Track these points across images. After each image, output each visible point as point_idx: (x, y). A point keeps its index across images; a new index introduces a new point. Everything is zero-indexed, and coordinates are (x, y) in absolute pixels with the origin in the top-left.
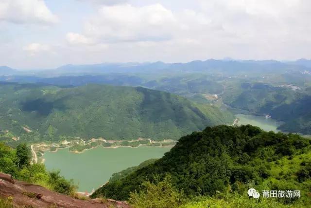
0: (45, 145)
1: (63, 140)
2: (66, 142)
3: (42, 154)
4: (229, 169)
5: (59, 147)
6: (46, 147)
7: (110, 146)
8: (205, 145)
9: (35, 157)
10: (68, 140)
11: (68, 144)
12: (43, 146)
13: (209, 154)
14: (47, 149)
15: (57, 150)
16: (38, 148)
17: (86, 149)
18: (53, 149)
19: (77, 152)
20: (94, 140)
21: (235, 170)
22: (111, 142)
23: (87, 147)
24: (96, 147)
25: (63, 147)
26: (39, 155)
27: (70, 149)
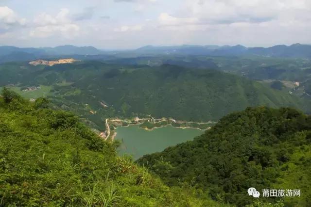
0: (118, 120)
1: (135, 116)
2: (137, 119)
3: (115, 128)
4: (249, 149)
5: (131, 123)
6: (119, 122)
7: (179, 126)
8: (240, 124)
9: (108, 130)
10: (140, 117)
11: (140, 121)
12: (117, 120)
13: (240, 134)
14: (120, 124)
15: (128, 126)
16: (111, 122)
17: (156, 127)
18: (125, 124)
19: (146, 129)
20: (164, 119)
21: (256, 151)
22: (180, 122)
23: (157, 125)
24: (165, 126)
25: (134, 123)
26: (112, 129)
27: (141, 126)
